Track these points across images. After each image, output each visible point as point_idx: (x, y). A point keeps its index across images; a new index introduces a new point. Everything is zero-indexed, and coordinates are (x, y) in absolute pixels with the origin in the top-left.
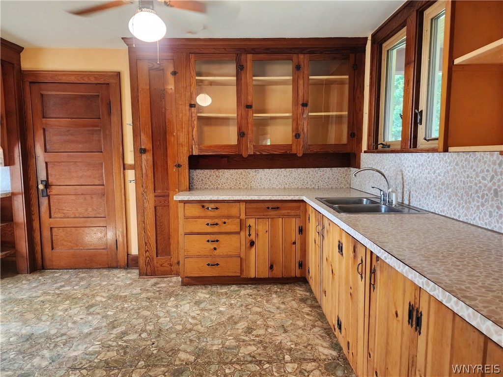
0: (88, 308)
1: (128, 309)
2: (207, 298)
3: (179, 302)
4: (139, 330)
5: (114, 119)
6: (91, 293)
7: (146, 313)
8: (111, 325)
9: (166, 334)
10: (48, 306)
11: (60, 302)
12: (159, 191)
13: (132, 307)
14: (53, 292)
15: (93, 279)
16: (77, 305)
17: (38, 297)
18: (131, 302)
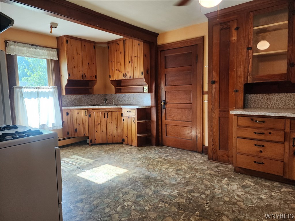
0: (177, 170)
1: (198, 177)
2: (252, 185)
3: (230, 182)
4: (201, 192)
5: (199, 65)
6: (180, 163)
7: (207, 183)
8: (186, 184)
9: (217, 200)
10: (159, 164)
11: (165, 163)
12: (222, 108)
13: (200, 177)
14: (163, 157)
15: (183, 155)
16: (173, 168)
17: (157, 158)
18: (200, 173)
